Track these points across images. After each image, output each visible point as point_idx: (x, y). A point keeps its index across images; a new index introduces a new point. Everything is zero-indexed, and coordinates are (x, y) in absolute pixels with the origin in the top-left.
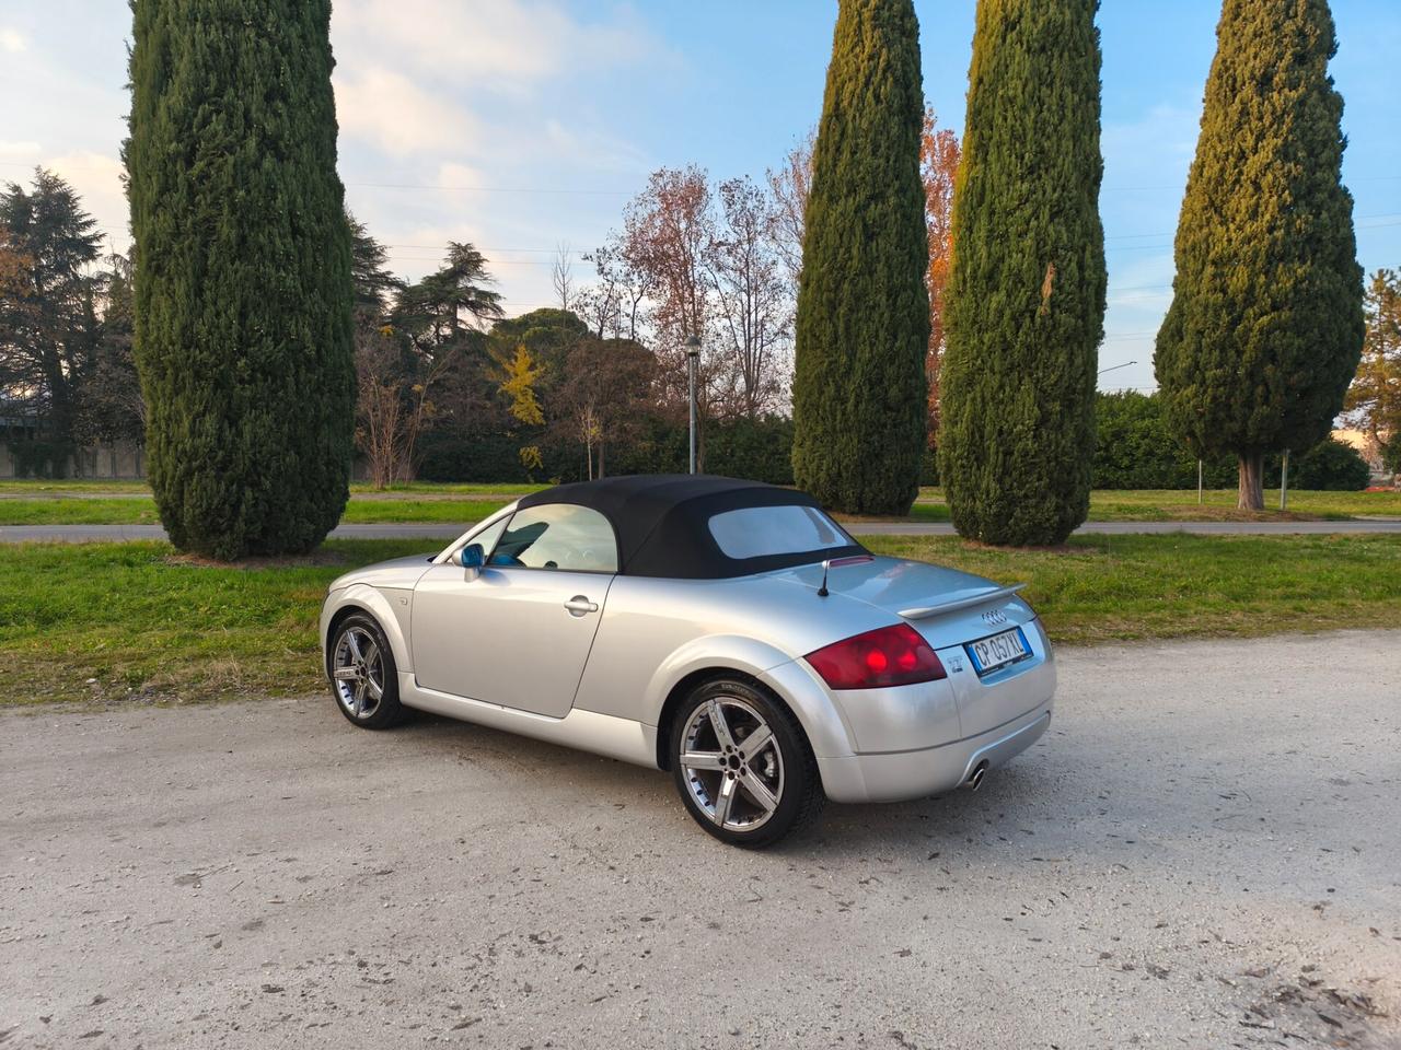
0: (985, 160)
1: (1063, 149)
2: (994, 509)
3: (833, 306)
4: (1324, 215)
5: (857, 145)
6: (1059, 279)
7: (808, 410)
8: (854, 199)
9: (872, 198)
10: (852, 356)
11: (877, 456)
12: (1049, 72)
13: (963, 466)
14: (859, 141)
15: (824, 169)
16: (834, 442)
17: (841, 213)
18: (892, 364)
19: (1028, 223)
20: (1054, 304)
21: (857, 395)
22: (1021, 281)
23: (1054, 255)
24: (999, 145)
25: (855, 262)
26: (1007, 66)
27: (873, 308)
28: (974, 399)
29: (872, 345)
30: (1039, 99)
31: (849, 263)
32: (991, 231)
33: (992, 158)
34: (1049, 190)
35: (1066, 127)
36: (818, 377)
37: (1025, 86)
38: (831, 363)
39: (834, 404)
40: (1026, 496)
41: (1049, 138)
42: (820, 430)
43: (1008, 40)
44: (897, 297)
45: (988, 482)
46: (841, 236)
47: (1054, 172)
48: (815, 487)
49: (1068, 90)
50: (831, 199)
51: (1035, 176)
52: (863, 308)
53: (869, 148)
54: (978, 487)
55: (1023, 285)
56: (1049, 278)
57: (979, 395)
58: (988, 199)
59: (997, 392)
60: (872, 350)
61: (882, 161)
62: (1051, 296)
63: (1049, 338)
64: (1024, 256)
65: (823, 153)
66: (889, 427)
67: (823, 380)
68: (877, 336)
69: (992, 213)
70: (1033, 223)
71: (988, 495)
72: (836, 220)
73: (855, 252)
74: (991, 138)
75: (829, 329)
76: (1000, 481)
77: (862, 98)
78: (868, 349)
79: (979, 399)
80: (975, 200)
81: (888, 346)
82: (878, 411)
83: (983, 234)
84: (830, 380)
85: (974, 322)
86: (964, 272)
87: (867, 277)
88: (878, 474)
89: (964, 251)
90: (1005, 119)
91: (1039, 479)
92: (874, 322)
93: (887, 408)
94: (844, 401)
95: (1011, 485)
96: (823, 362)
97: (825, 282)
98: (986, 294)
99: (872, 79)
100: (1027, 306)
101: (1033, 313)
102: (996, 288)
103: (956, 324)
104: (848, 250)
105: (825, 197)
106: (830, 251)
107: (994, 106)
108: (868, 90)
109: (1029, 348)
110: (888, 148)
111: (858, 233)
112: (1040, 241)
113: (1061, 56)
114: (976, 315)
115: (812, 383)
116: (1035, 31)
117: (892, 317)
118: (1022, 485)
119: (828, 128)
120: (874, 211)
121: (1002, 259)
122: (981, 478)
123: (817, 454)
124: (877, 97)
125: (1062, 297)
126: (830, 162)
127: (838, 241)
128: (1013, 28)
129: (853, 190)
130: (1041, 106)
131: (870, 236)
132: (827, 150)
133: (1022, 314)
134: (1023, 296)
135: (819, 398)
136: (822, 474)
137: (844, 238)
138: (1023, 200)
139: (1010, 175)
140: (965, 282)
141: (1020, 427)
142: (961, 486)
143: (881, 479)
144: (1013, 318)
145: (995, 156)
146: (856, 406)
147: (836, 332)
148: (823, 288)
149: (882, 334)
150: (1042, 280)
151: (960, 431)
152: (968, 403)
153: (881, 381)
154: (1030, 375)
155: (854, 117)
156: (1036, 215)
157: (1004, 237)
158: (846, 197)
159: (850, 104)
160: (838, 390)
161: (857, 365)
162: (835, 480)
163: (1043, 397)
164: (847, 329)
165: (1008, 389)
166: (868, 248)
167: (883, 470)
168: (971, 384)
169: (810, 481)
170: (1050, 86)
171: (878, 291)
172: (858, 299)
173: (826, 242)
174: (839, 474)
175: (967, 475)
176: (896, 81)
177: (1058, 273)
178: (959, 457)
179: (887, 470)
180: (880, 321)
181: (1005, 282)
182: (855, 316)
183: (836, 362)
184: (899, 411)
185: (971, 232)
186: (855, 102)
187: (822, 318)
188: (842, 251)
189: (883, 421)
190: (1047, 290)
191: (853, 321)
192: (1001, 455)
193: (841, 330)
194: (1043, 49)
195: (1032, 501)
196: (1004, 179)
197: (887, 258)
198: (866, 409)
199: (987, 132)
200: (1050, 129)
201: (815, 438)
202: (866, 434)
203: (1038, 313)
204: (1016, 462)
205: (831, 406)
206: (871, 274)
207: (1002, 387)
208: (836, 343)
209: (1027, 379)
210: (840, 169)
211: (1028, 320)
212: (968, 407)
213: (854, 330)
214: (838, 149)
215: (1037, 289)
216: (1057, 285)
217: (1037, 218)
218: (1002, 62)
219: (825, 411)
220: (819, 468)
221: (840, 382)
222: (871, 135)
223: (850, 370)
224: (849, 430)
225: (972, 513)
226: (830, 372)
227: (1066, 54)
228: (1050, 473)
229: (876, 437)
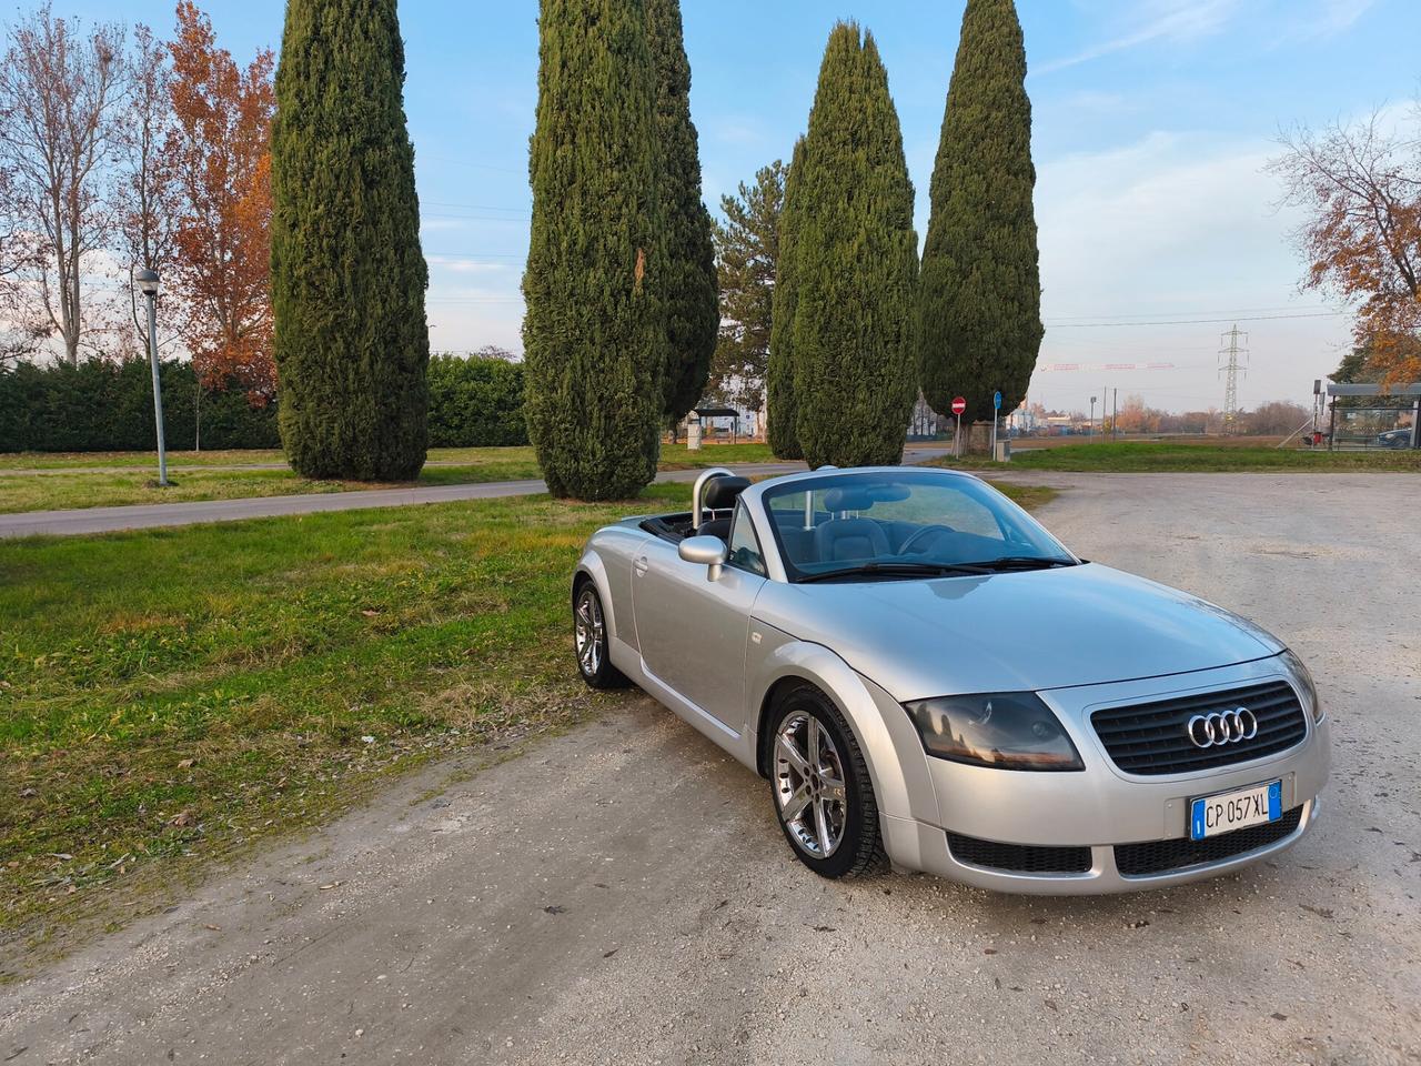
0: (573, 142)
1: (643, 147)
2: (601, 469)
3: (335, 254)
4: (697, 224)
5: (347, 80)
6: (649, 264)
7: (309, 367)
8: (349, 140)
9: (368, 142)
10: (362, 311)
11: (392, 419)
12: (626, 74)
13: (566, 429)
14: (350, 76)
15: (306, 97)
16: (345, 404)
17: (334, 152)
18: (406, 322)
19: (620, 208)
20: (645, 287)
21: (371, 353)
22: (617, 261)
23: (643, 243)
24: (588, 131)
25: (357, 208)
26: (591, 58)
27: (380, 261)
28: (573, 367)
29: (384, 301)
30: (620, 96)
31: (350, 209)
32: (585, 211)
33: (581, 140)
34: (635, 180)
35: (642, 126)
36: (322, 331)
37: (610, 81)
38: (337, 317)
39: (344, 362)
40: (624, 456)
41: (631, 134)
42: (328, 390)
43: (590, 34)
44: (403, 252)
45: (592, 443)
46: (337, 177)
47: (637, 166)
48: (324, 453)
49: (641, 94)
50: (318, 133)
51: (621, 166)
52: (370, 259)
53: (362, 88)
54: (582, 449)
55: (619, 265)
56: (641, 262)
57: (579, 363)
58: (579, 177)
59: (598, 361)
60: (384, 307)
61: (377, 104)
62: (643, 279)
63: (640, 316)
64: (619, 240)
65: (302, 78)
66: (405, 388)
67: (328, 334)
68: (388, 292)
69: (584, 194)
70: (624, 210)
71: (594, 456)
72: (329, 159)
73: (356, 197)
74: (579, 122)
75: (334, 279)
76: (602, 443)
77: (348, 29)
78: (380, 306)
79: (579, 367)
80: (565, 179)
81: (401, 304)
82: (393, 372)
83: (577, 212)
84: (338, 335)
85: (572, 294)
86: (558, 246)
87: (370, 226)
88: (396, 437)
89: (556, 225)
90: (594, 108)
91: (636, 441)
92: (383, 276)
93: (403, 368)
94: (356, 359)
95: (612, 446)
96: (326, 314)
97: (322, 227)
98: (582, 269)
99: (358, 11)
100: (624, 285)
101: (628, 293)
102: (592, 264)
103: (548, 294)
104: (347, 194)
105: (311, 129)
106: (325, 192)
107: (580, 92)
108: (354, 22)
109: (626, 323)
110: (381, 91)
111: (358, 178)
112: (632, 228)
113: (633, 60)
114: (573, 288)
115: (314, 338)
116: (614, 33)
117: (402, 272)
118: (621, 446)
119: (307, 52)
120: (373, 156)
121: (596, 239)
122: (584, 441)
123: (327, 416)
124: (366, 33)
125: (651, 281)
126: (314, 92)
127: (334, 184)
128: (593, 24)
129: (346, 129)
130: (623, 103)
131: (370, 184)
132: (308, 78)
133: (619, 292)
134: (620, 275)
135: (326, 355)
136: (335, 438)
137: (342, 181)
138: (614, 188)
139: (599, 161)
140: (559, 255)
141: (620, 394)
142: (563, 448)
143: (398, 443)
144: (612, 295)
145: (584, 140)
146: (371, 366)
147: (341, 284)
148: (322, 232)
149: (393, 291)
150: (635, 262)
151: (563, 395)
152: (567, 370)
153: (395, 340)
154: (627, 348)
155: (341, 48)
156: (626, 202)
157: (597, 218)
158: (338, 135)
159: (334, 32)
160: (348, 345)
161: (370, 322)
162: (349, 445)
163: (638, 367)
164: (354, 281)
165: (607, 359)
166: (369, 196)
167: (401, 434)
168: (569, 351)
169: (318, 447)
170: (628, 85)
171: (384, 244)
172: (362, 249)
173: (319, 180)
174: (355, 439)
175: (570, 438)
176: (383, 20)
177: (648, 259)
178: (562, 421)
179: (405, 433)
180: (389, 277)
181: (603, 262)
182: (361, 268)
183: (343, 315)
184: (413, 372)
185: (562, 209)
186: (340, 31)
187: (323, 266)
188: (340, 194)
189: (399, 382)
190: (640, 273)
191: (360, 273)
192: (603, 420)
193: (347, 281)
194: (619, 51)
195: (630, 461)
196: (595, 163)
197: (391, 210)
198: (383, 369)
199: (574, 115)
200: (632, 126)
201: (321, 400)
202: (384, 396)
203: (634, 292)
204: (617, 426)
205: (340, 363)
206: (375, 223)
207: (602, 357)
208: (342, 295)
209: (624, 351)
210: (328, 103)
211: (624, 298)
212: (568, 375)
213: (362, 282)
214: (322, 79)
215: (632, 271)
216: (647, 270)
217: (627, 206)
218: (586, 52)
219: (333, 369)
220: (329, 432)
221: (350, 339)
222: (363, 73)
223: (361, 326)
224: (364, 391)
225: (577, 472)
226: (338, 325)
227: (637, 61)
228: (644, 435)
229: (393, 399)
